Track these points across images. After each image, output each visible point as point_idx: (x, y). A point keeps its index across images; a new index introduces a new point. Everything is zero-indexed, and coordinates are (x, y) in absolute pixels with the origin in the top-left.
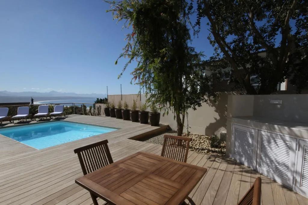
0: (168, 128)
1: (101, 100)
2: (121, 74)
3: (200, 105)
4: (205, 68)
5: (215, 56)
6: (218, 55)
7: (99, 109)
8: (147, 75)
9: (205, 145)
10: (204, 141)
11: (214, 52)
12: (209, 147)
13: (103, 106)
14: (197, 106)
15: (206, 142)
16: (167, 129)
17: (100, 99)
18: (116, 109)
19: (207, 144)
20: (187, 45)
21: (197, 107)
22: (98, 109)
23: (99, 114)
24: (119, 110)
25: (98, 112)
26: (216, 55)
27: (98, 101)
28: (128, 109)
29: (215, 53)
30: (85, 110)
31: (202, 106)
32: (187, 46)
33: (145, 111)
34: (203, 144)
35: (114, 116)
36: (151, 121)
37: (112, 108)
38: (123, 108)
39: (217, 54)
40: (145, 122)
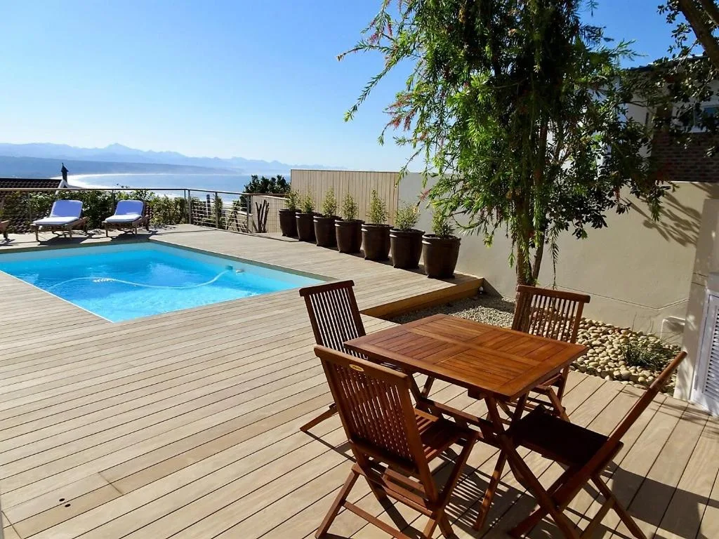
0: (482, 289)
1: (265, 181)
2: (355, 108)
3: (599, 222)
4: (631, 97)
5: (674, 56)
6: (686, 51)
7: (263, 211)
8: (434, 118)
9: (604, 353)
10: (603, 341)
11: (673, 42)
12: (618, 361)
13: (277, 205)
14: (591, 224)
15: (609, 346)
16: (479, 291)
17: (263, 179)
18: (316, 214)
19: (613, 353)
20: (576, 20)
21: (588, 227)
22: (259, 211)
23: (261, 229)
24: (328, 221)
25: (260, 223)
26: (678, 51)
27: (255, 185)
28: (356, 218)
29: (673, 44)
30: (220, 212)
31: (605, 225)
32: (578, 22)
33: (411, 230)
34: (597, 351)
35: (308, 237)
36: (429, 261)
37: (304, 210)
38: (340, 213)
39: (681, 50)
40: (409, 263)
